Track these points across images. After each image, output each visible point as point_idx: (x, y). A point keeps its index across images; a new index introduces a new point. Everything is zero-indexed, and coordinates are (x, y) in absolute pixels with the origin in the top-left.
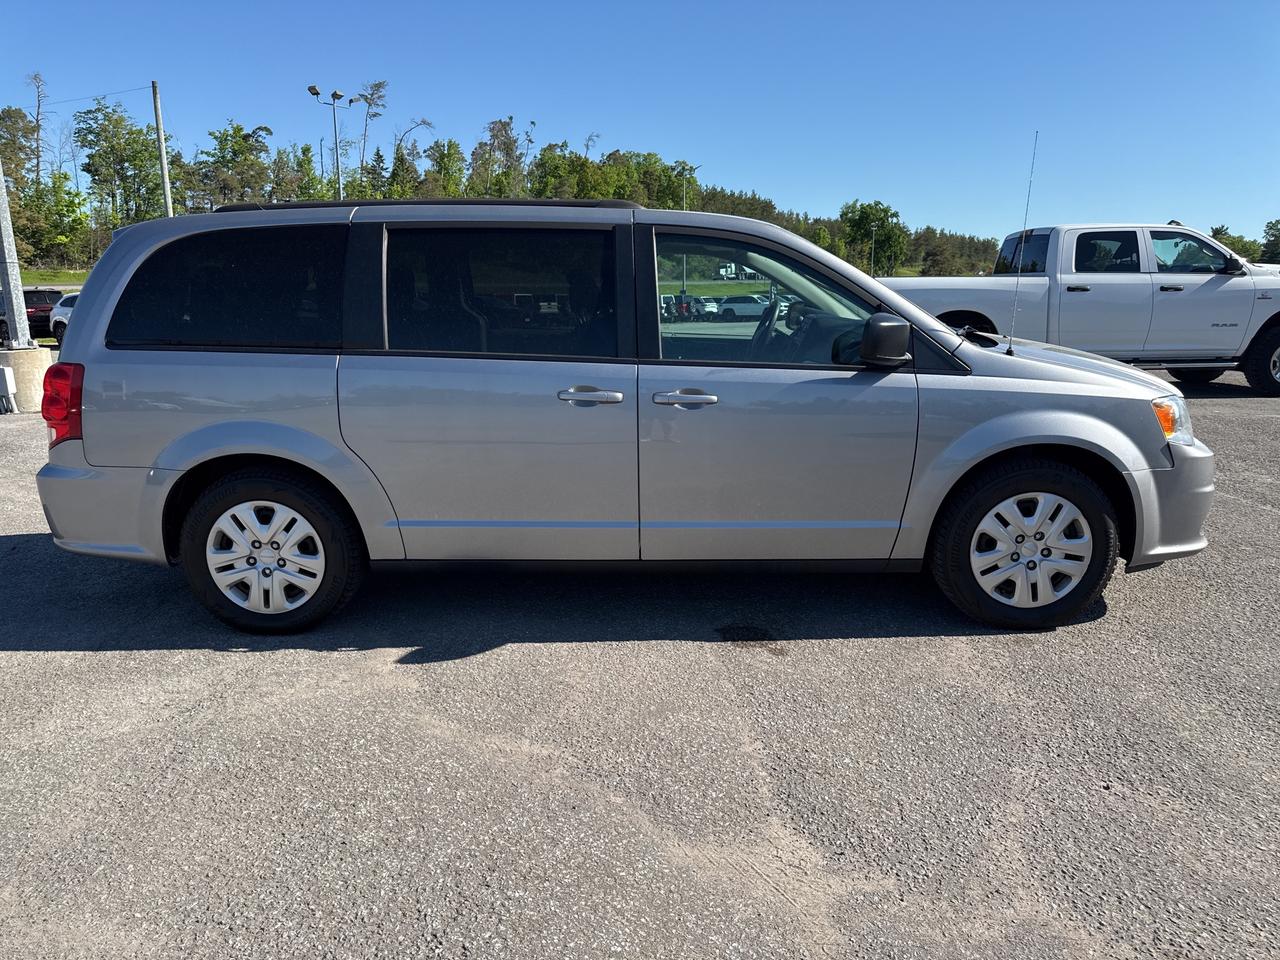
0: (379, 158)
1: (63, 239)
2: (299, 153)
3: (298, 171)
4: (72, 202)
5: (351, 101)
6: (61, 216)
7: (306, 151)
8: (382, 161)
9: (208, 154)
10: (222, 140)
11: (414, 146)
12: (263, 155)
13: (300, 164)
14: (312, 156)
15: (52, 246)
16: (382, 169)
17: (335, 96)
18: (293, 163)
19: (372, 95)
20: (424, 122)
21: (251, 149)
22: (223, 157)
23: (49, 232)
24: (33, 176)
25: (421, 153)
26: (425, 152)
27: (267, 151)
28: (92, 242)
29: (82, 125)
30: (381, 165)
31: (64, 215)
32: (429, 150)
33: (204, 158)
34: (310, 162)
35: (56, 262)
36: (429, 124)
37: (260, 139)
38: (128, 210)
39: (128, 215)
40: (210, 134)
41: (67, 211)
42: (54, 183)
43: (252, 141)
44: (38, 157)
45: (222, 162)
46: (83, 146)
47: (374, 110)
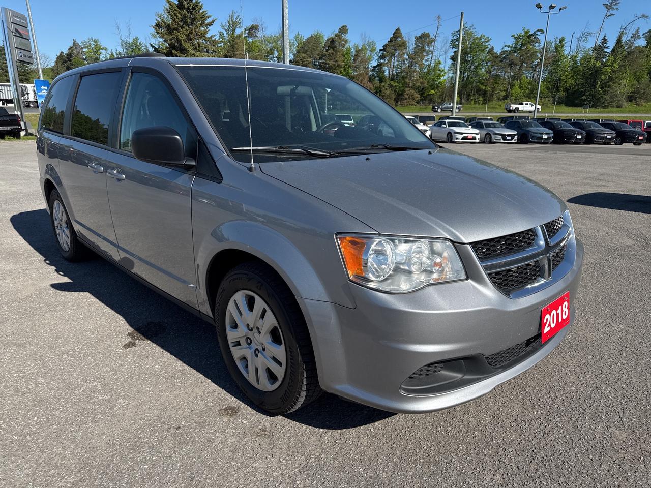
0: (605, 40)
1: (433, 92)
2: (558, 43)
3: (555, 52)
4: (440, 74)
5: (560, 9)
6: (434, 81)
7: (562, 40)
8: (606, 43)
9: (508, 47)
10: (517, 39)
11: (637, 32)
12: (537, 45)
13: (556, 49)
14: (565, 43)
15: (428, 95)
16: (605, 47)
17: (551, 7)
18: (553, 48)
19: (611, 3)
20: (643, 16)
21: (530, 43)
22: (516, 48)
23: (428, 88)
24: (427, 63)
25: (641, 36)
26: (644, 34)
27: (539, 43)
28: (445, 92)
29: (455, 38)
30: (605, 45)
31: (436, 81)
32: (646, 33)
33: (506, 49)
34: (562, 46)
35: (427, 102)
36: (647, 17)
37: (537, 36)
38: (464, 77)
39: (463, 79)
40: (512, 36)
41: (437, 79)
42: (435, 66)
43: (532, 38)
44: (432, 54)
45: (515, 50)
46: (453, 47)
47: (611, 12)
